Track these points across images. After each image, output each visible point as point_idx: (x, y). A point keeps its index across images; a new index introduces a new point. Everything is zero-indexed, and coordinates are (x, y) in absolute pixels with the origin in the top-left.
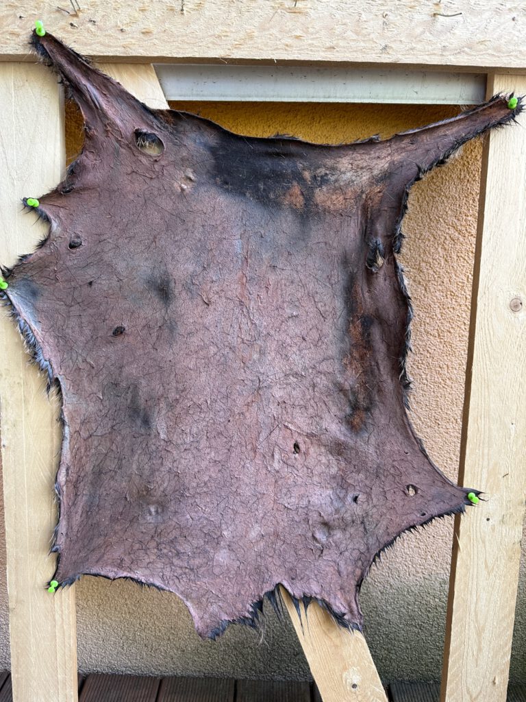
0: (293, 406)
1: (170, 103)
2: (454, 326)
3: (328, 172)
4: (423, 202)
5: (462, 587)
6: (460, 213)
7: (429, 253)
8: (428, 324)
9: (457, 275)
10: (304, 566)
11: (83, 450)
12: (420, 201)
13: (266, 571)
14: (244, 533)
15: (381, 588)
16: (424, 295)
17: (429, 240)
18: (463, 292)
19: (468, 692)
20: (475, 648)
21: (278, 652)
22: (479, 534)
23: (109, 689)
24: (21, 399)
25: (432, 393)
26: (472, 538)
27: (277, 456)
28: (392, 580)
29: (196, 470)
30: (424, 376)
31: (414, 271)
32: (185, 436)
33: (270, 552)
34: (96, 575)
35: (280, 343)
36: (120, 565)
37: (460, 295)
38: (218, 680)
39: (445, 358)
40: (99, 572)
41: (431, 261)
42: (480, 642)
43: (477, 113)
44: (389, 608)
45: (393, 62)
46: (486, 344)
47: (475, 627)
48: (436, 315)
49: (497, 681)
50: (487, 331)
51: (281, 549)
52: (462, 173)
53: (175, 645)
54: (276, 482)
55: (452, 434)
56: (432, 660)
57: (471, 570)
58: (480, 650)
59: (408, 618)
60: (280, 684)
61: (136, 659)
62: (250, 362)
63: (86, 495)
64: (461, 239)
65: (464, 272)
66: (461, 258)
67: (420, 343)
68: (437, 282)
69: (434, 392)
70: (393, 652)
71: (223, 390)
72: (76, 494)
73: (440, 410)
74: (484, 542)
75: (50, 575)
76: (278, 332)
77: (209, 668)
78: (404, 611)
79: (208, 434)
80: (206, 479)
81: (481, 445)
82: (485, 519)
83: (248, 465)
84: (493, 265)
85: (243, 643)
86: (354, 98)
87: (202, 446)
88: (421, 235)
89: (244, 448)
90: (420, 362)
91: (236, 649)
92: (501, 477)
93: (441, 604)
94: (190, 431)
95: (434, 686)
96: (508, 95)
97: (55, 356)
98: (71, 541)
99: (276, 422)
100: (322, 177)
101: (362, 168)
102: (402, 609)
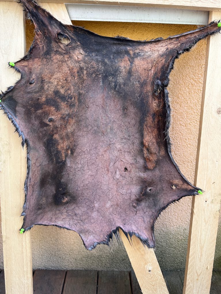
0: (125, 152)
1: (72, 21)
2: (192, 122)
3: (140, 51)
4: (180, 68)
5: (195, 230)
6: (196, 73)
7: (182, 90)
8: (181, 121)
9: (194, 100)
10: (129, 218)
11: (36, 172)
12: (179, 68)
13: (113, 221)
14: (104, 205)
15: (159, 232)
16: (180, 108)
17: (182, 85)
18: (196, 107)
19: (197, 272)
20: (200, 254)
21: (115, 259)
22: (202, 207)
23: (44, 276)
24: (7, 151)
25: (182, 150)
26: (199, 209)
27: (118, 173)
28: (164, 229)
29: (83, 179)
30: (179, 143)
31: (176, 98)
32: (78, 165)
33: (115, 213)
34: (40, 225)
35: (119, 125)
36: (51, 221)
37: (195, 109)
38: (91, 271)
39: (188, 135)
40: (41, 223)
41: (183, 93)
42: (202, 252)
43: (204, 29)
44: (162, 240)
45: (170, 4)
46: (207, 128)
47: (200, 246)
48: (184, 117)
49: (208, 268)
50: (207, 122)
51: (119, 211)
52: (197, 56)
53: (72, 257)
54: (117, 183)
55: (190, 167)
56: (179, 261)
57: (199, 223)
58: (202, 255)
59: (170, 244)
60: (117, 272)
61: (56, 263)
62: (106, 133)
63: (37, 191)
64: (196, 84)
65: (196, 98)
66: (196, 93)
67: (178, 129)
68: (185, 103)
69: (183, 150)
70: (164, 258)
71: (94, 145)
72: (33, 191)
73: (185, 158)
74: (204, 211)
75: (21, 227)
76: (118, 120)
77: (86, 266)
78: (168, 241)
79: (88, 164)
80: (87, 183)
81: (204, 170)
82: (205, 201)
83: (105, 177)
84: (210, 94)
85: (101, 255)
86: (152, 21)
87: (85, 169)
88: (179, 82)
89: (103, 170)
90: (177, 137)
91: (98, 258)
92: (212, 183)
93: (183, 238)
94: (80, 162)
95: (180, 272)
96: (218, 21)
97: (25, 130)
98: (30, 211)
99: (117, 159)
100: (137, 53)
101: (154, 51)
102: (167, 241)
